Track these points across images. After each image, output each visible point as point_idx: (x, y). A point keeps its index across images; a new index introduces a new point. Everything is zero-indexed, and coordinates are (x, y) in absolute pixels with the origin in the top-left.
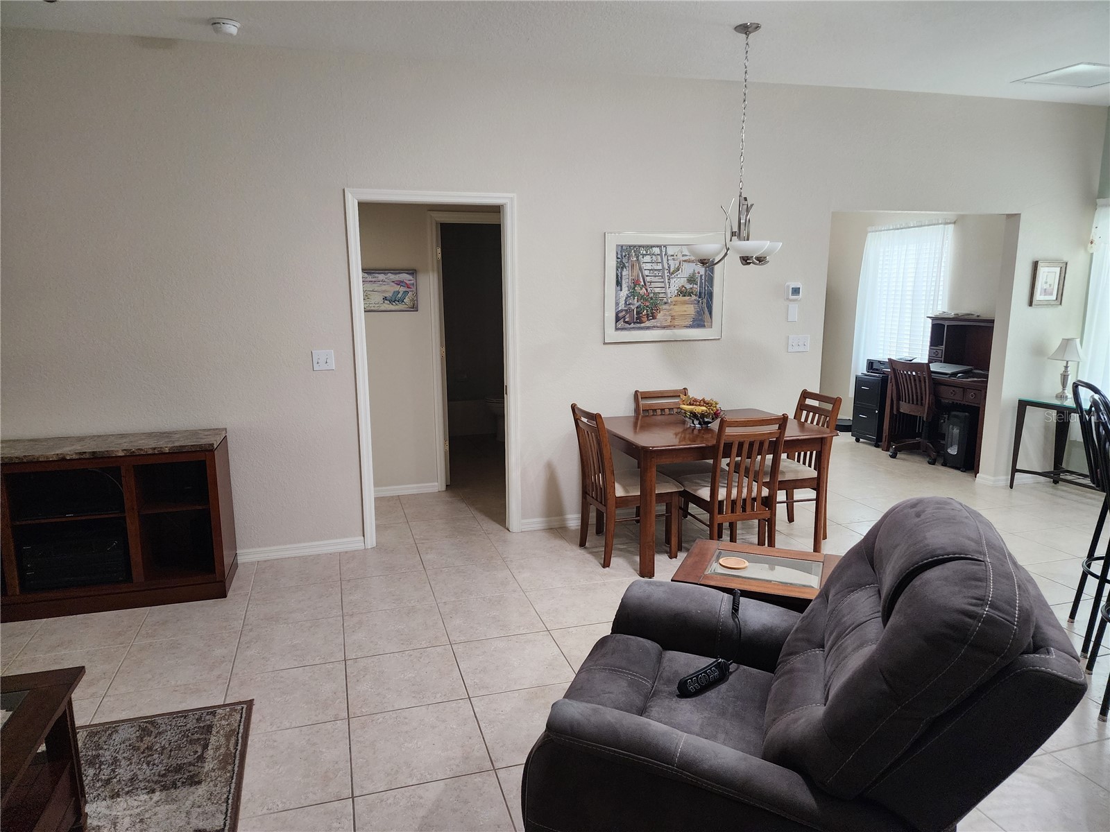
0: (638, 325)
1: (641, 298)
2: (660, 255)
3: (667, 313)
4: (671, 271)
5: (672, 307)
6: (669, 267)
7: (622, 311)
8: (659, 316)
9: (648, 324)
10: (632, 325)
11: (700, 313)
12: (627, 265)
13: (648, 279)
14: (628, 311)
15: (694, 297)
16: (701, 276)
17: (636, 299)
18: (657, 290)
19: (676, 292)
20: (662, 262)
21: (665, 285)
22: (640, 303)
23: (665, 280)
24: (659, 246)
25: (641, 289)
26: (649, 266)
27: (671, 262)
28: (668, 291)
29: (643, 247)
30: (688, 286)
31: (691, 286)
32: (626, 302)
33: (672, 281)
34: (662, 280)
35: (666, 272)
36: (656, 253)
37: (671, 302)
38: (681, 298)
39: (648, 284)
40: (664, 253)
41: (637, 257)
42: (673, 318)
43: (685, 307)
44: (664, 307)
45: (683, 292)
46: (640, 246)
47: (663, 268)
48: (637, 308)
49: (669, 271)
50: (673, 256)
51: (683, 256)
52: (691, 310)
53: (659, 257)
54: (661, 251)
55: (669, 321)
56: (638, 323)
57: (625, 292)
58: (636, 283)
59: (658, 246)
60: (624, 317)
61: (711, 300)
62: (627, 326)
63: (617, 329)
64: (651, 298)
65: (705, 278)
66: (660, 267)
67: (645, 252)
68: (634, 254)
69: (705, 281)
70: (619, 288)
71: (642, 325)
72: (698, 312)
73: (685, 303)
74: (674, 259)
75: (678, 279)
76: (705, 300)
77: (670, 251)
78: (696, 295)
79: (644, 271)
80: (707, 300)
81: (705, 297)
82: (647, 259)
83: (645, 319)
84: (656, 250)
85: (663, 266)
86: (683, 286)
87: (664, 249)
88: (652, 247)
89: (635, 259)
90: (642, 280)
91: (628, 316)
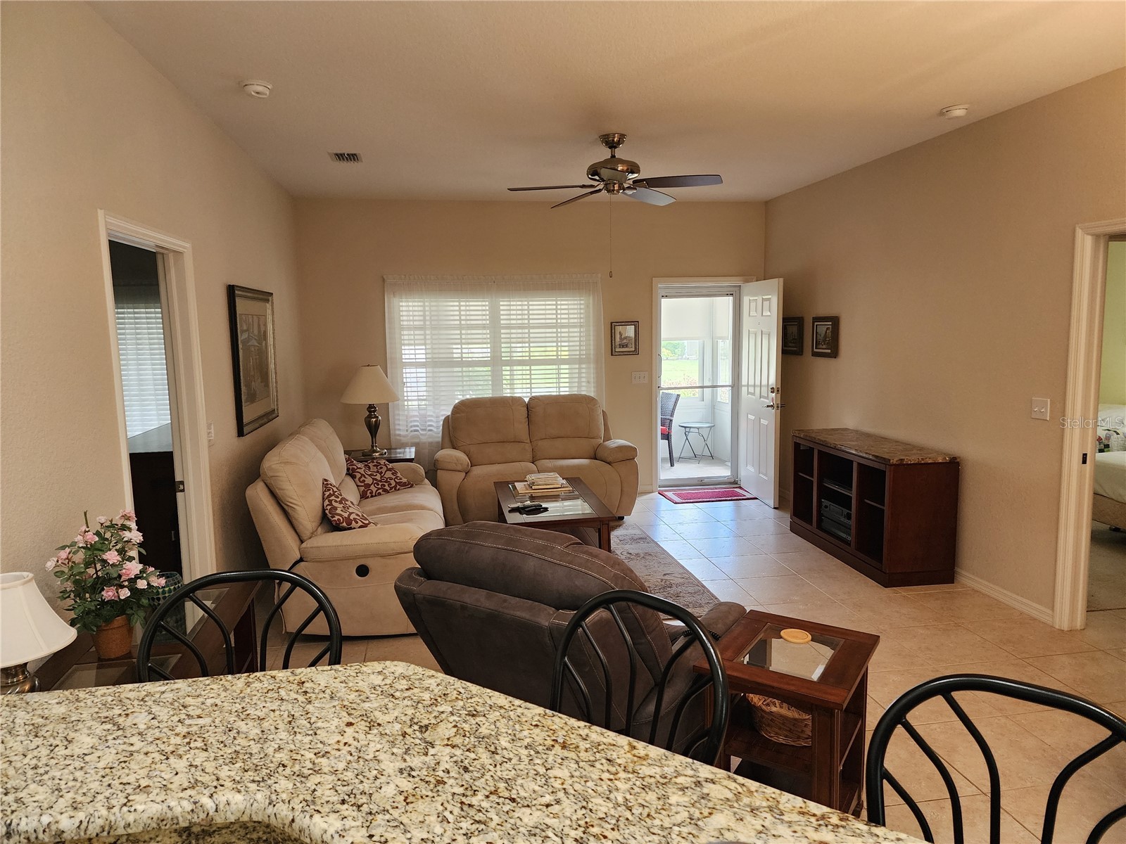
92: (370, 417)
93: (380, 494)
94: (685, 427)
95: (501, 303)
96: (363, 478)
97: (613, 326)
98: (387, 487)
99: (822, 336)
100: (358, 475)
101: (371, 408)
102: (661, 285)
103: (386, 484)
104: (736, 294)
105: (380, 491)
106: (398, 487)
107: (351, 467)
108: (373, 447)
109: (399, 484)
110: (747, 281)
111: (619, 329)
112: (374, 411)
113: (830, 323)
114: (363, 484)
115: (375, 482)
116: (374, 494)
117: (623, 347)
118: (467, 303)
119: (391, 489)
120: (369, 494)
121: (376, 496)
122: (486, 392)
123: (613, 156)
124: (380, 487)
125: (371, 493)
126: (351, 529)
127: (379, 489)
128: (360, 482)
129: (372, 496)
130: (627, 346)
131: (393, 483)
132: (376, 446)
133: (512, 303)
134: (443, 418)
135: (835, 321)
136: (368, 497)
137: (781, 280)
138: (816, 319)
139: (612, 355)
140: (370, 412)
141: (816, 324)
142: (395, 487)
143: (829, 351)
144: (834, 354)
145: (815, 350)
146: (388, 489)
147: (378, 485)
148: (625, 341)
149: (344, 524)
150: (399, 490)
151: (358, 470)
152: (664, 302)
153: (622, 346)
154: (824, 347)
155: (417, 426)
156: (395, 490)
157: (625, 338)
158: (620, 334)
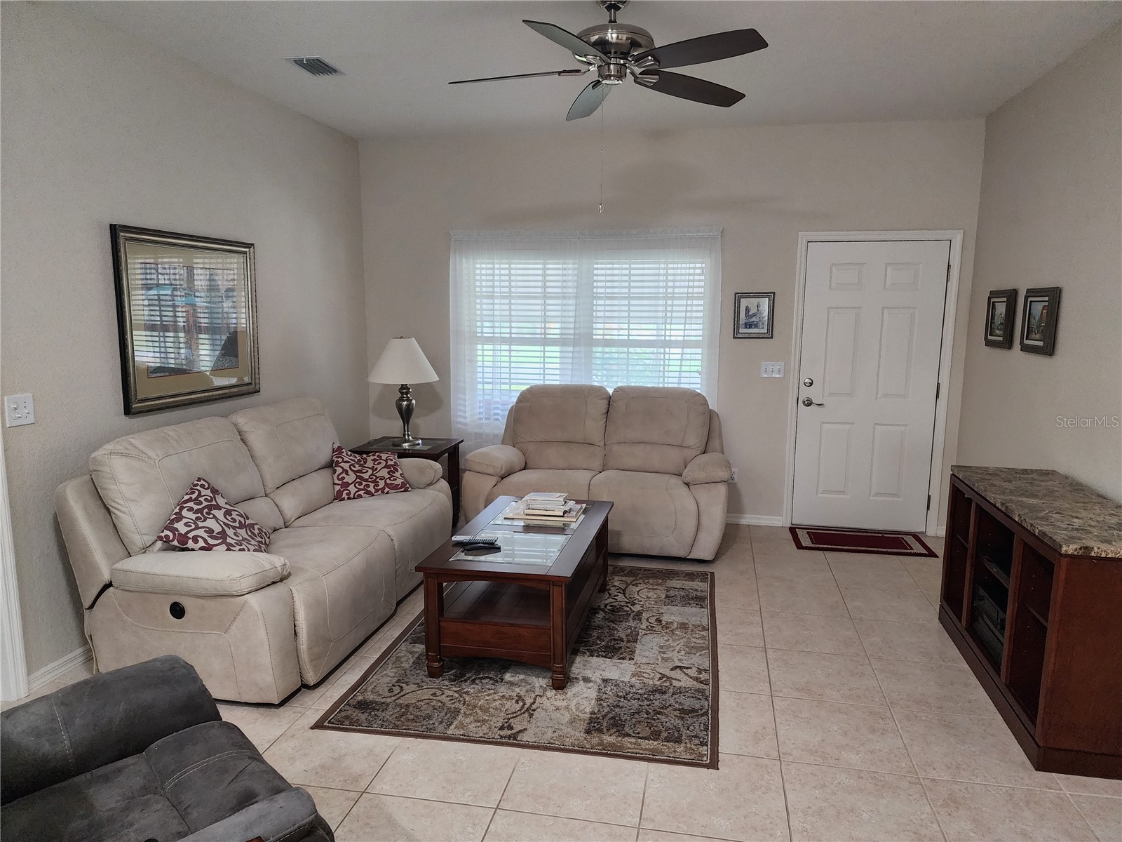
92: (401, 399)
93: (360, 496)
95: (595, 266)
96: (344, 475)
97: (738, 297)
98: (371, 489)
99: (1037, 318)
100: (339, 470)
101: (404, 389)
103: (372, 485)
105: (362, 493)
106: (387, 490)
107: (336, 459)
108: (404, 435)
109: (390, 486)
111: (744, 303)
112: (407, 393)
113: (1047, 299)
114: (340, 482)
115: (358, 480)
116: (352, 496)
117: (750, 328)
119: (377, 491)
120: (344, 495)
121: (354, 498)
123: (613, 21)
124: (362, 487)
125: (348, 494)
127: (362, 490)
128: (339, 479)
129: (349, 498)
130: (756, 326)
131: (381, 484)
132: (408, 435)
133: (608, 266)
135: (1055, 296)
136: (343, 499)
138: (1030, 293)
139: (734, 337)
140: (402, 393)
141: (1030, 299)
142: (384, 488)
143: (1041, 344)
144: (1050, 349)
145: (1026, 342)
146: (373, 491)
147: (360, 484)
148: (754, 319)
150: (388, 493)
151: (341, 465)
153: (749, 326)
154: (1037, 337)
156: (383, 492)
157: (754, 315)
158: (747, 310)
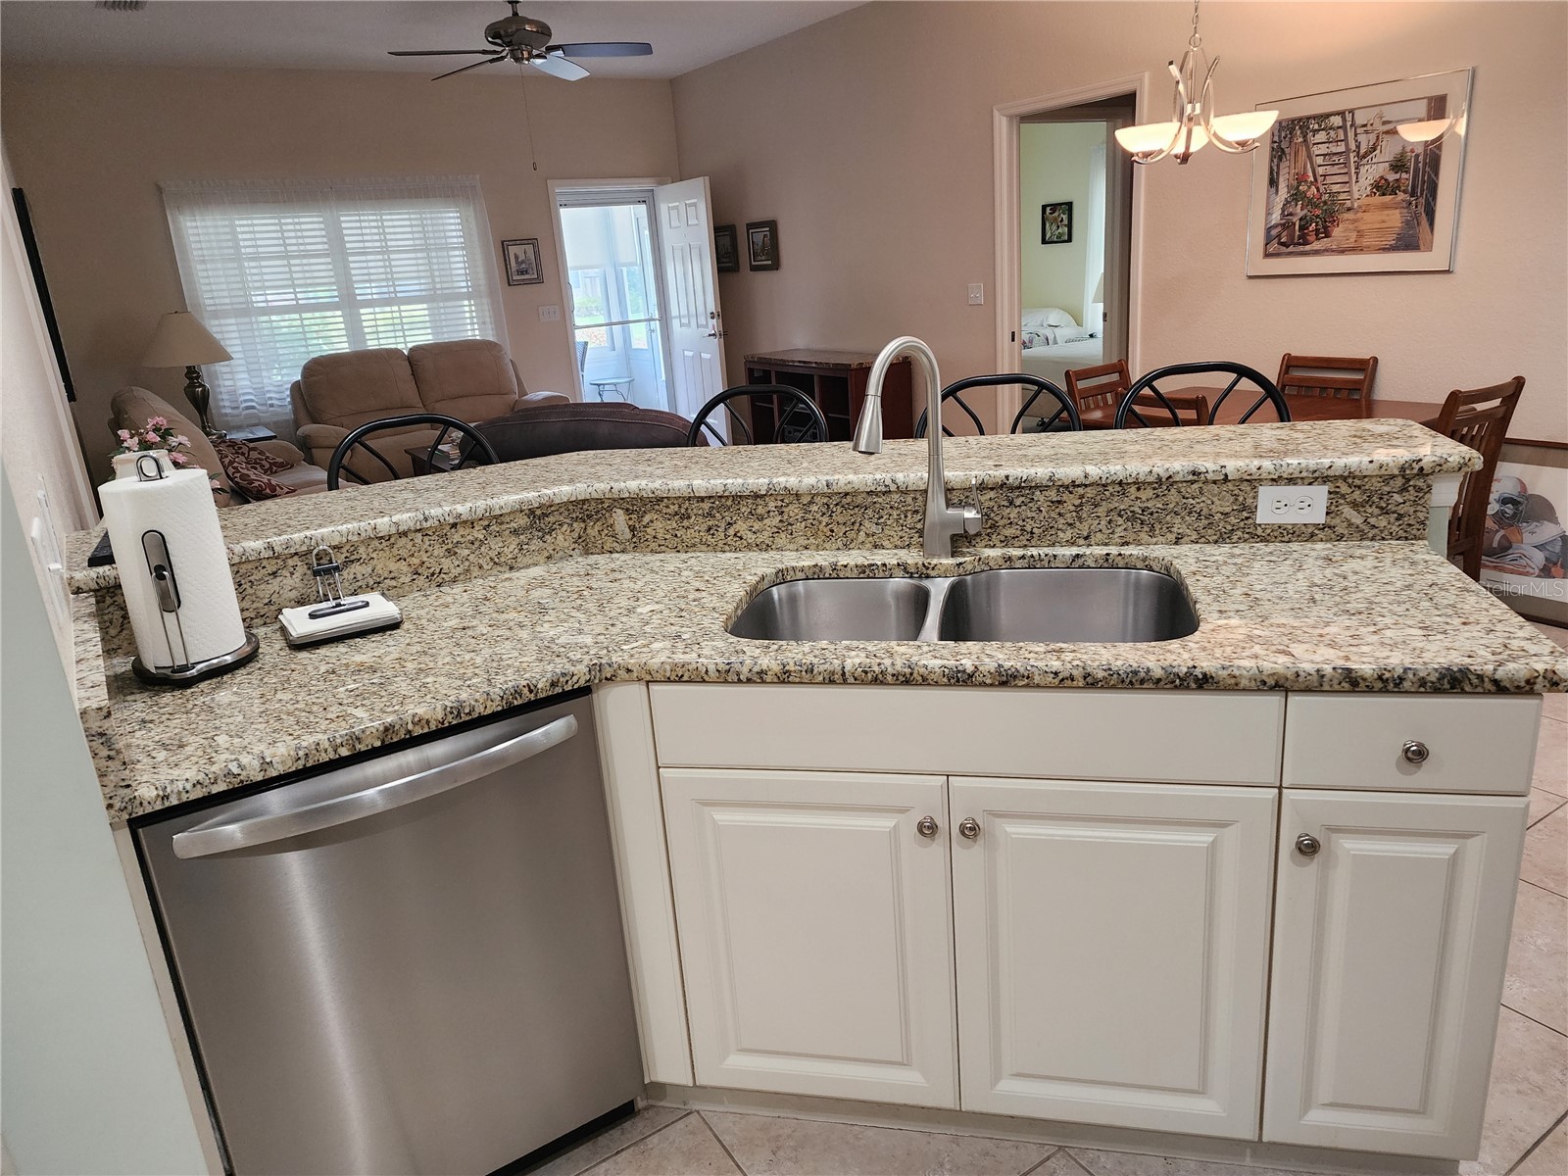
0: (1301, 248)
1: (1311, 203)
2: (1343, 127)
3: (1351, 227)
4: (1362, 151)
5: (1359, 215)
6: (1358, 147)
7: (1275, 226)
8: (1337, 232)
9: (1316, 245)
10: (1291, 249)
11: (1411, 224)
12: (1287, 151)
13: (1321, 171)
14: (1286, 226)
15: (1401, 196)
16: (1417, 156)
17: (1299, 207)
18: (1335, 188)
19: (1369, 188)
20: (1346, 140)
21: (1350, 178)
22: (1305, 211)
23: (1350, 169)
24: (1342, 114)
25: (1309, 187)
26: (1323, 149)
27: (1362, 138)
28: (1355, 188)
29: (1314, 117)
30: (1392, 177)
31: (1397, 176)
32: (1283, 211)
33: (1363, 170)
34: (1345, 170)
35: (1352, 155)
36: (1336, 125)
37: (1360, 207)
38: (1378, 199)
39: (1320, 179)
40: (1349, 124)
41: (1305, 137)
42: (1360, 234)
43: (1384, 215)
44: (1346, 216)
45: (1381, 187)
46: (1309, 118)
47: (1348, 150)
48: (1301, 219)
49: (1358, 153)
50: (1365, 126)
51: (1384, 123)
52: (1395, 219)
53: (1341, 132)
54: (1344, 120)
55: (1352, 240)
56: (1300, 244)
57: (1283, 193)
58: (1301, 179)
59: (1338, 114)
60: (1279, 236)
61: (1434, 198)
62: (1284, 249)
63: (1267, 255)
64: (1325, 203)
65: (1425, 160)
66: (1342, 148)
67: (1316, 127)
68: (1299, 132)
69: (1425, 164)
70: (1273, 190)
71: (1308, 248)
72: (1407, 222)
73: (1385, 207)
74: (1366, 132)
75: (1374, 166)
76: (1422, 201)
77: (1361, 118)
78: (1405, 192)
79: (1314, 158)
80: (1427, 200)
81: (1422, 194)
82: (1321, 136)
83: (1311, 238)
84: (1337, 121)
85: (1347, 145)
86: (1382, 178)
87: (1349, 117)
88: (1328, 116)
89: (1301, 140)
90: (1310, 174)
91: (1285, 233)
92: (193, 385)
94: (599, 385)
95: (342, 219)
97: (504, 246)
99: (760, 244)
101: (193, 373)
102: (559, 189)
103: (259, 465)
104: (649, 200)
108: (205, 427)
109: (275, 464)
110: (661, 183)
111: (512, 250)
112: (197, 377)
113: (768, 229)
117: (522, 274)
118: (296, 220)
119: (267, 471)
122: (342, 346)
123: (515, 14)
126: (276, 496)
130: (527, 272)
131: (268, 463)
132: (209, 427)
133: (362, 218)
134: (289, 386)
135: (772, 226)
137: (707, 178)
138: (750, 226)
139: (509, 285)
140: (192, 378)
142: (272, 467)
143: (770, 262)
144: (776, 265)
145: (753, 263)
148: (524, 266)
149: (268, 491)
150: (276, 472)
152: (563, 211)
153: (522, 272)
154: (763, 258)
155: (252, 400)
156: (272, 472)
157: (523, 262)
158: (516, 257)
